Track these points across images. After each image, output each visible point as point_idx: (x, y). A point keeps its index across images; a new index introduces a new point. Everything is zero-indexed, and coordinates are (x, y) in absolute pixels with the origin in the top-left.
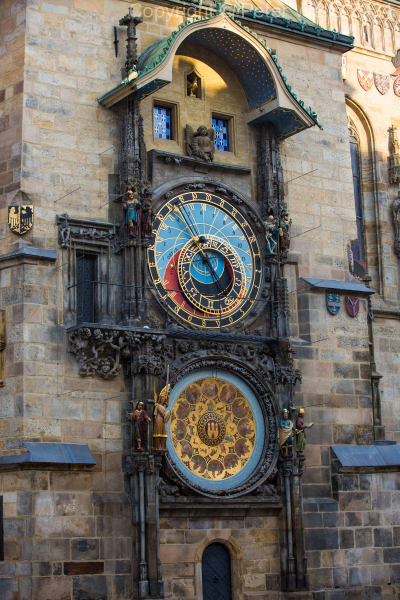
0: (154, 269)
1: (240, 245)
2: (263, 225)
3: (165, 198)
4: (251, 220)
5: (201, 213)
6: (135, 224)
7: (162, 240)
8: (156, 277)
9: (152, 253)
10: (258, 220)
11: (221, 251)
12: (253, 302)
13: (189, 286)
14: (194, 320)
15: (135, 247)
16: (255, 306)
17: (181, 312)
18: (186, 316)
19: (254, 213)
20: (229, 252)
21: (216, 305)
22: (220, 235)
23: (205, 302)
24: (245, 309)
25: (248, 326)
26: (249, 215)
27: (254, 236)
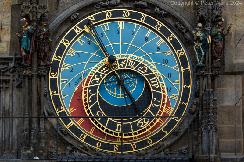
0: (56, 98)
1: (166, 61)
2: (192, 35)
3: (70, 21)
4: (180, 32)
5: (118, 32)
6: (27, 52)
7: (69, 66)
8: (59, 105)
9: (54, 81)
10: (187, 31)
11: (139, 71)
12: (178, 120)
13: (95, 109)
14: (104, 146)
15: (30, 78)
16: (181, 124)
17: (88, 139)
18: (94, 142)
19: (182, 23)
20: (149, 71)
21: (126, 128)
22: (139, 53)
23: (112, 126)
24: (167, 128)
25: (169, 147)
26: (176, 26)
27: (183, 49)
